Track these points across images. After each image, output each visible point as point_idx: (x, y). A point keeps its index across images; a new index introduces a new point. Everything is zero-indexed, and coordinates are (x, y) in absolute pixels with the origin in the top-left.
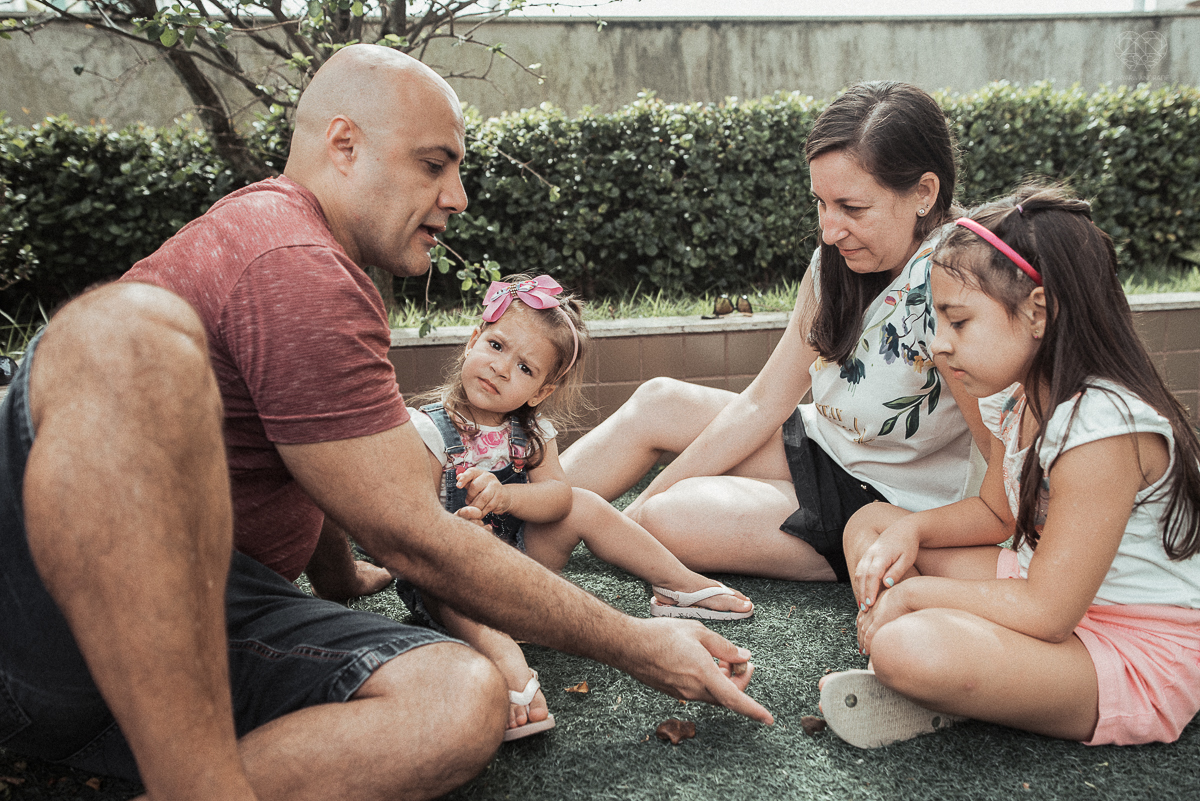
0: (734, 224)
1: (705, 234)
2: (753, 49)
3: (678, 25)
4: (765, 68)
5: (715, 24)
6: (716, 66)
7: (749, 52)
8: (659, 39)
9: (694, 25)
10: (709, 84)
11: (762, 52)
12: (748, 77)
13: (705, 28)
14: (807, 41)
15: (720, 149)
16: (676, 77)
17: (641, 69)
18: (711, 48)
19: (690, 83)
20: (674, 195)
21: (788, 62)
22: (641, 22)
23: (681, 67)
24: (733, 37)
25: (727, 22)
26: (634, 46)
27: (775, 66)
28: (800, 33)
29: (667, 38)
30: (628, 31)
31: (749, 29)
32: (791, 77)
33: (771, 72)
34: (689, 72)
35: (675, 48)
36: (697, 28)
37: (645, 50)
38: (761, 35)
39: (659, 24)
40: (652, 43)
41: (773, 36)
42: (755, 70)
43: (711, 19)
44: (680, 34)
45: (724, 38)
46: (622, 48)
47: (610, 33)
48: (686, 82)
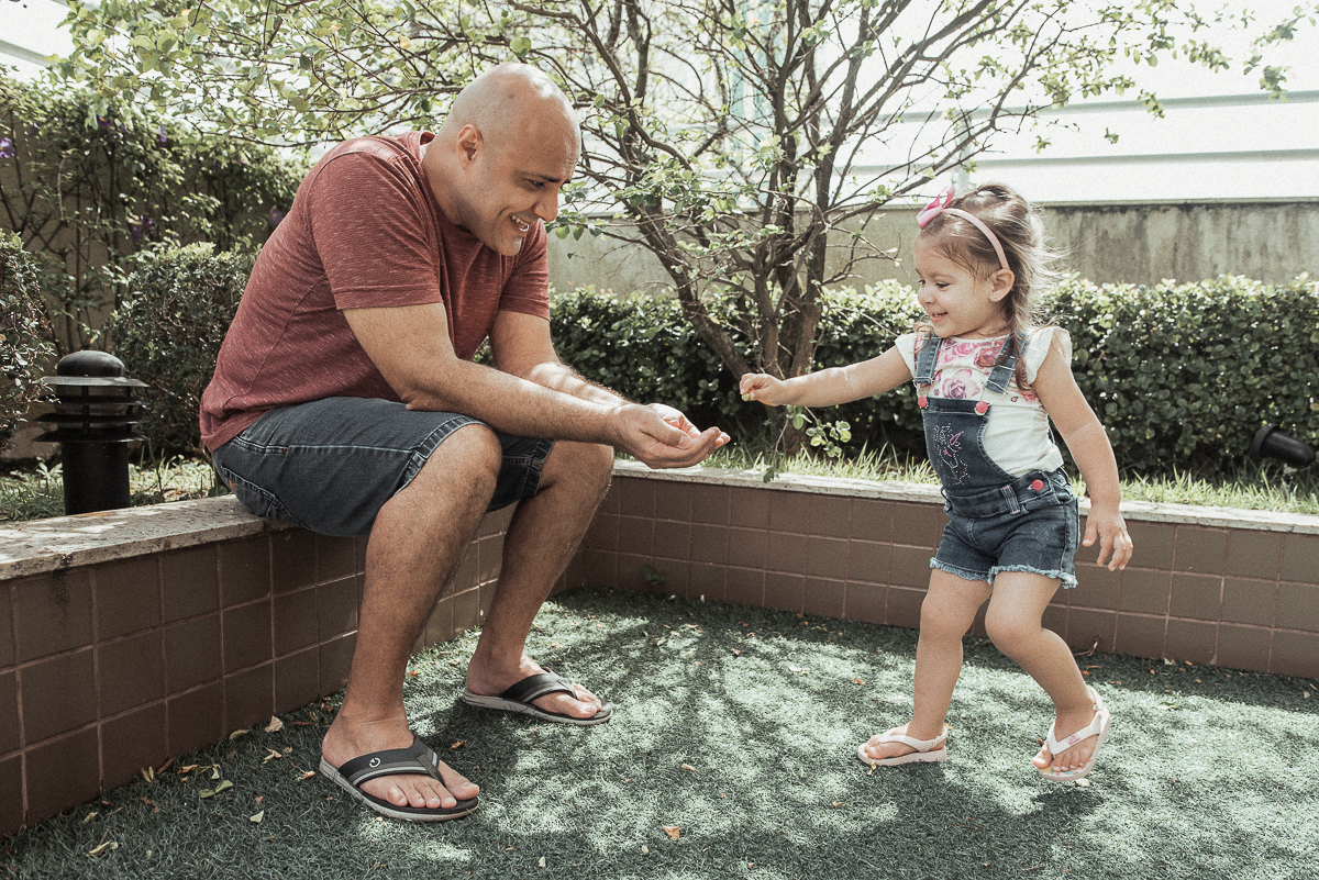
0: (1153, 407)
1: (1118, 415)
2: (1229, 232)
3: (1143, 209)
4: (1241, 250)
5: (1186, 207)
6: (1183, 248)
7: (1224, 233)
8: (1123, 222)
9: (1162, 208)
10: (1173, 267)
11: (1239, 233)
12: (1221, 260)
13: (1174, 212)
14: (1295, 223)
15: (1144, 331)
16: (1138, 258)
17: (1100, 250)
18: (1180, 231)
19: (1152, 263)
20: (1090, 373)
21: (1270, 244)
22: (1105, 206)
23: (1144, 248)
24: (1205, 220)
25: (1200, 205)
26: (1094, 228)
27: (1254, 248)
28: (1287, 215)
29: (1131, 221)
30: (1089, 215)
31: (1226, 212)
32: (1272, 261)
33: (1248, 254)
34: (1153, 254)
35: (1139, 231)
36: (1165, 211)
37: (1106, 232)
38: (1239, 218)
39: (1123, 208)
40: (1114, 226)
41: (1254, 219)
42: (1229, 252)
43: (1182, 202)
44: (1145, 217)
45: (1196, 220)
46: (1081, 231)
47: (1070, 218)
48: (1147, 263)
